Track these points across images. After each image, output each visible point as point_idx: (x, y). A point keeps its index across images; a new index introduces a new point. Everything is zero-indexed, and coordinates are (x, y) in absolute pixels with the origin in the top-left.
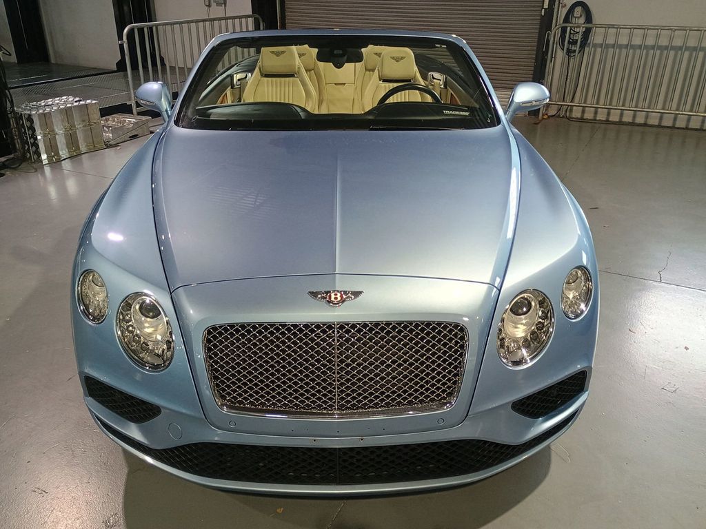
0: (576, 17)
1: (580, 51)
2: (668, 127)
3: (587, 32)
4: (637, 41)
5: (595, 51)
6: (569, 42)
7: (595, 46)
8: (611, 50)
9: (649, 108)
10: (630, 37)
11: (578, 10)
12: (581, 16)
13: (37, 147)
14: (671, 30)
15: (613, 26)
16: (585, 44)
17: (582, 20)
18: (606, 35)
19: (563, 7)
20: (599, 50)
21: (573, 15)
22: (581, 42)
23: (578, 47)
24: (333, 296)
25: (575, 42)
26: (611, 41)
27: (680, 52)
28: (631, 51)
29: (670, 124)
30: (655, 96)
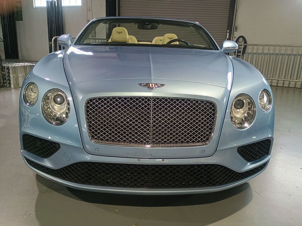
0: (240, 42)
1: (242, 55)
2: (281, 87)
3: (245, 47)
4: (266, 51)
5: (248, 56)
6: (238, 52)
7: (248, 53)
8: (255, 55)
9: (272, 78)
10: (263, 50)
11: (241, 39)
12: (242, 42)
13: (10, 81)
14: (280, 46)
15: (256, 45)
16: (244, 53)
17: (243, 43)
18: (253, 49)
19: (234, 38)
20: (250, 55)
21: (239, 41)
22: (243, 52)
23: (241, 54)
24: (151, 85)
25: (240, 52)
26: (255, 51)
27: (284, 56)
28: (264, 55)
29: (282, 85)
30: (274, 73)
